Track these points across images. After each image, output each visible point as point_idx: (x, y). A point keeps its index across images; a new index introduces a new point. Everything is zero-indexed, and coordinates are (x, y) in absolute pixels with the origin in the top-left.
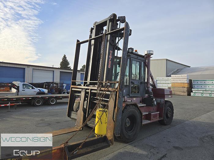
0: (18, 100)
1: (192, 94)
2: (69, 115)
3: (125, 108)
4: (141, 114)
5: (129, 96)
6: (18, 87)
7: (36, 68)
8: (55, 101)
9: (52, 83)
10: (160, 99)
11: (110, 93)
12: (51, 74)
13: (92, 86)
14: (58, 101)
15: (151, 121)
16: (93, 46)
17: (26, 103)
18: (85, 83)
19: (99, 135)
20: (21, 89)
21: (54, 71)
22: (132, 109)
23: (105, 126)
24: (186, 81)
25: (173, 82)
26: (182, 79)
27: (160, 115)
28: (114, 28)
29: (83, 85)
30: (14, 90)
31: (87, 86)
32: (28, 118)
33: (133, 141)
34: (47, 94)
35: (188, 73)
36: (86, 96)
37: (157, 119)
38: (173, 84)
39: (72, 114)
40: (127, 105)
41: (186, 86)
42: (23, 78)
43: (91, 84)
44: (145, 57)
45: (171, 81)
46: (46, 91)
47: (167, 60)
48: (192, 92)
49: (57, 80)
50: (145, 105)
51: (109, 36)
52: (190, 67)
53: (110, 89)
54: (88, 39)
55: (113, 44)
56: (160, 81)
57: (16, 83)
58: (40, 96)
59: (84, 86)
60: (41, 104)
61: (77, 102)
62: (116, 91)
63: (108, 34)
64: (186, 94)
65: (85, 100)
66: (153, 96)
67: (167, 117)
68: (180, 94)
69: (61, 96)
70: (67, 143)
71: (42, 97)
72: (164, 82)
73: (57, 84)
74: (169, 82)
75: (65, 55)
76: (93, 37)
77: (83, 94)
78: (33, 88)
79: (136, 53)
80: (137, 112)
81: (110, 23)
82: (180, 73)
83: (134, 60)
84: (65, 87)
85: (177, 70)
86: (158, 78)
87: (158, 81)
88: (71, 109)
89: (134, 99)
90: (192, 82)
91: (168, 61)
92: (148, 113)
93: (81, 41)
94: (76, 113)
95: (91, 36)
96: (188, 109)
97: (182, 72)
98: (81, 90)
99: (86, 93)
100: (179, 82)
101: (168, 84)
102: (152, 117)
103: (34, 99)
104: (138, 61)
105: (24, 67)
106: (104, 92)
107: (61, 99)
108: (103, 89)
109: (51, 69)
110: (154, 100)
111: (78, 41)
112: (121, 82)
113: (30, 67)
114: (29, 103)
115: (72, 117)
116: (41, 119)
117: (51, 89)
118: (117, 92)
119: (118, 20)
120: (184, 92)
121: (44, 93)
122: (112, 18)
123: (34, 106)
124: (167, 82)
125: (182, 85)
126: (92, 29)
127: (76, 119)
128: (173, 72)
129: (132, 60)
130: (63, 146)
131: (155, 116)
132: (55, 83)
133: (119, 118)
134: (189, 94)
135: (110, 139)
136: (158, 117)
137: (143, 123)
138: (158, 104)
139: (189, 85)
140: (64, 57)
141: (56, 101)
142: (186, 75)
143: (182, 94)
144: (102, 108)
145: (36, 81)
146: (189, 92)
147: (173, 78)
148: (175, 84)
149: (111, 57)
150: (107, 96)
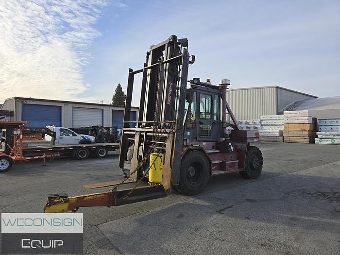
0: (55, 150)
1: (317, 140)
2: (122, 165)
3: (186, 153)
4: (210, 162)
5: (197, 140)
6: (55, 133)
7: (77, 106)
8: (105, 152)
9: (102, 127)
10: (241, 144)
11: (167, 135)
12: (98, 115)
13: (148, 127)
14: (110, 153)
15: (226, 172)
16: (149, 77)
17: (66, 156)
18: (140, 124)
19: (154, 183)
20: (58, 135)
21: (103, 109)
22: (197, 155)
23: (160, 172)
24: (307, 121)
25: (287, 122)
26: (300, 117)
27: (240, 165)
28: (174, 54)
29: (137, 127)
30: (48, 138)
31: (142, 128)
32: (70, 172)
33: (198, 193)
34: (93, 143)
35: (311, 108)
36: (140, 141)
37: (236, 170)
38: (287, 125)
39: (125, 164)
40: (189, 150)
41: (308, 128)
42: (59, 122)
43: (147, 125)
44: (220, 88)
45: (283, 121)
46: (92, 138)
47: (277, 88)
48: (317, 137)
49: (108, 123)
50: (218, 151)
51: (168, 64)
52: (317, 97)
53: (167, 130)
54: (142, 68)
55: (174, 74)
56: (267, 121)
57: (52, 128)
58: (85, 146)
59: (139, 127)
60: (86, 156)
61: (131, 149)
62: (174, 131)
63: (166, 62)
64: (307, 140)
65: (139, 146)
66: (230, 140)
67: (252, 168)
68: (297, 141)
69: (113, 146)
70: (116, 188)
71: (87, 147)
72: (273, 122)
73: (108, 129)
74: (281, 122)
75: (119, 85)
76: (150, 65)
77: (137, 139)
78: (74, 135)
79: (208, 83)
80: (204, 159)
81: (169, 48)
82: (299, 108)
83: (203, 94)
84: (119, 133)
85: (295, 103)
86: (264, 116)
87: (263, 121)
88: (123, 158)
89: (204, 144)
90: (318, 121)
91: (279, 90)
92: (221, 162)
93: (134, 70)
94: (129, 162)
95: (146, 65)
96: (296, 161)
97: (303, 106)
98: (135, 133)
99: (141, 136)
100: (296, 122)
101: (280, 125)
102: (227, 167)
103: (77, 150)
104: (208, 95)
105: (60, 105)
106: (160, 135)
107: (114, 149)
108: (159, 130)
109: (100, 107)
110: (230, 144)
111: (131, 70)
112: (179, 121)
113: (69, 105)
114: (69, 155)
115: (125, 167)
116: (86, 173)
117: (99, 137)
118: (174, 133)
119: (179, 43)
120: (304, 138)
121: (89, 142)
122: (171, 40)
123: (77, 159)
124: (278, 122)
125: (302, 127)
126: (148, 54)
127: (130, 170)
128: (287, 106)
129: (200, 94)
130: (111, 191)
131: (232, 165)
132: (105, 128)
133: (178, 164)
134: (312, 141)
135: (167, 188)
136: (237, 166)
137: (213, 174)
138: (237, 150)
139: (312, 127)
140: (118, 87)
141: (107, 152)
142: (307, 111)
143: (302, 141)
144: (156, 152)
145: (77, 125)
146: (313, 137)
147: (287, 115)
148: (290, 125)
149: (170, 90)
150: (164, 139)
